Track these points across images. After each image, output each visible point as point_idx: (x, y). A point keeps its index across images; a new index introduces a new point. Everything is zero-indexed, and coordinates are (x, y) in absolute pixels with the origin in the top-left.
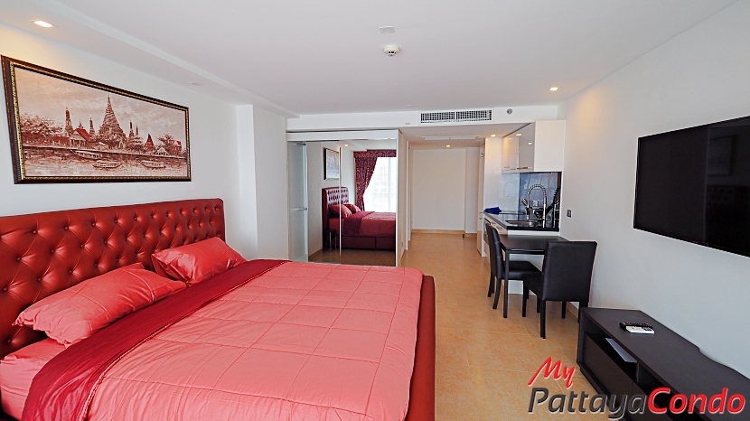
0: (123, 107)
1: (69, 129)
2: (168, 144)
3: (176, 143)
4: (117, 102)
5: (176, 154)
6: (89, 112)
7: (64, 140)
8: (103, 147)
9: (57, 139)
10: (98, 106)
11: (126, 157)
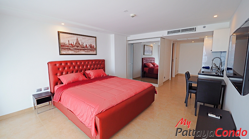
0: (80, 38)
1: (69, 44)
2: (91, 46)
3: (93, 46)
4: (79, 37)
5: (93, 49)
6: (73, 40)
7: (68, 46)
8: (76, 47)
9: (67, 46)
10: (75, 39)
11: (81, 49)
